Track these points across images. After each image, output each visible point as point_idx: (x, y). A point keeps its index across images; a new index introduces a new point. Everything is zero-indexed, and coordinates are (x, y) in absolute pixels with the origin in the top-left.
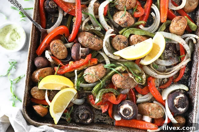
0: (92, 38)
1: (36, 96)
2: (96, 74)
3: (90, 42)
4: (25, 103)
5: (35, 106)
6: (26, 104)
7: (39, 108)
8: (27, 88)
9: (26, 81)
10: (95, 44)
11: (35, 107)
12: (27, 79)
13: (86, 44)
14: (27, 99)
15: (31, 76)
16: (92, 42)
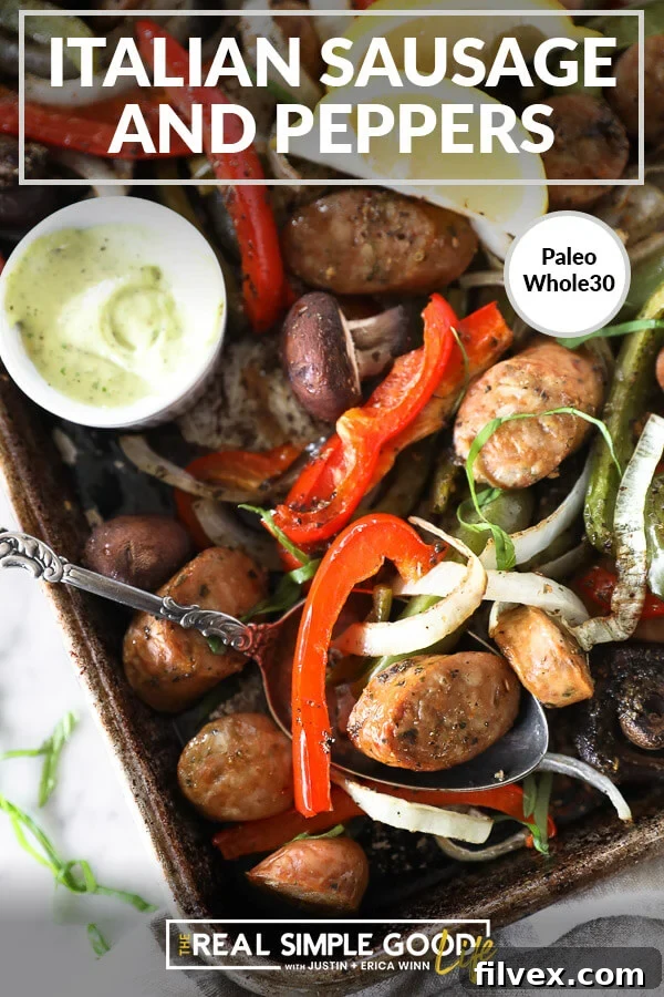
0: (383, 215)
1: (235, 805)
2: (545, 396)
3: (384, 243)
4: (184, 880)
5: (265, 864)
6: (196, 880)
7: (298, 864)
8: (141, 769)
9: (109, 721)
10: (422, 242)
11: (269, 868)
12: (106, 707)
13: (366, 270)
14: (182, 841)
15: (124, 678)
16: (402, 237)
